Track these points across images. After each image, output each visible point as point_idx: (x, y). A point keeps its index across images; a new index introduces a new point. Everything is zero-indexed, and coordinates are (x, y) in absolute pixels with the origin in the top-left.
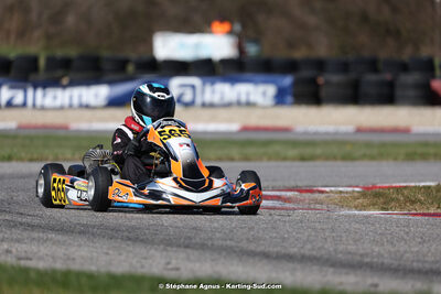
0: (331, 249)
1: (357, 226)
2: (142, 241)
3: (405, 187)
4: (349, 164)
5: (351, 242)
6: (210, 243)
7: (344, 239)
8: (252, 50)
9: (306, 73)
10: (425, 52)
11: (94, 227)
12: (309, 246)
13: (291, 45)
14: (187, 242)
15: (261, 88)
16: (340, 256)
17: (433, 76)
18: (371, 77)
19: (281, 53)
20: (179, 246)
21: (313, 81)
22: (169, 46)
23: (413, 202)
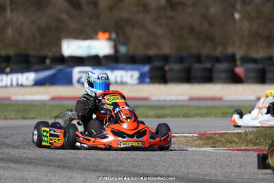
0: (185, 171)
1: (199, 157)
2: (67, 168)
3: (226, 133)
4: (188, 119)
5: (197, 167)
6: (109, 168)
7: (192, 165)
8: (123, 49)
9: (157, 64)
10: (230, 50)
11: (36, 159)
12: (171, 170)
13: (147, 46)
14: (95, 168)
15: (130, 73)
16: (191, 175)
17: (236, 66)
18: (197, 66)
19: (141, 52)
20: (91, 170)
21: (162, 69)
22: (71, 48)
23: (231, 143)
